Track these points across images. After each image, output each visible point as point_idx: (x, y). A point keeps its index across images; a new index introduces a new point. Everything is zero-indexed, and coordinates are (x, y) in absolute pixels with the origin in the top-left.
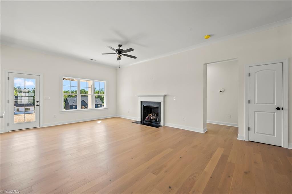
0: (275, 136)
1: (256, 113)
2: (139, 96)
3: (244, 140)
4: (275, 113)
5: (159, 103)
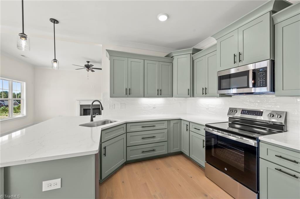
2: (78, 100)
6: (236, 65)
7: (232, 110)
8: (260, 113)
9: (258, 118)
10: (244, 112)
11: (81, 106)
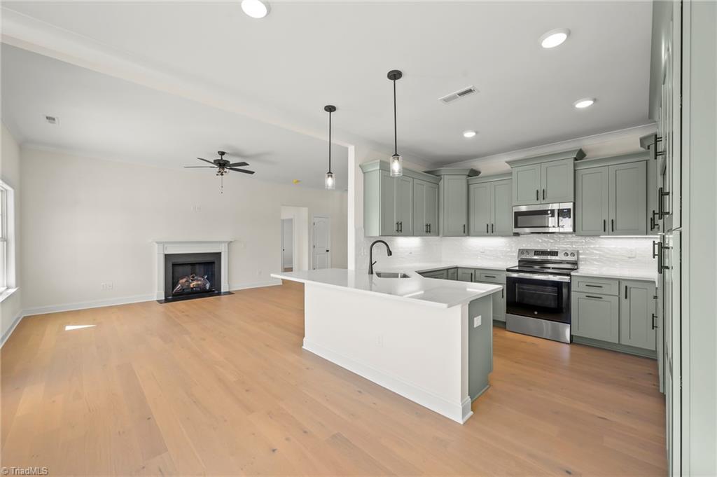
2: (159, 243)
4: (326, 254)
5: (216, 255)
6: (539, 202)
7: (521, 252)
8: (555, 253)
9: (554, 258)
10: (537, 253)
11: (167, 257)
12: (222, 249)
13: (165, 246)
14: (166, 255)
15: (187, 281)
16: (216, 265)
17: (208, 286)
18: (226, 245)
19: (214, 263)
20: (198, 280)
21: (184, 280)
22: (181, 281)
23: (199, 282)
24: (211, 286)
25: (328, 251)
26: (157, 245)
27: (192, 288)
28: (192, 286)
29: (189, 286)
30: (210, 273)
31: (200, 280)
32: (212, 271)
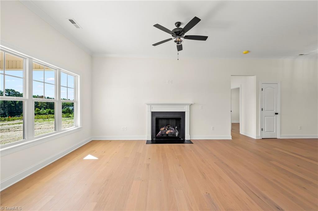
0: (275, 132)
1: (266, 118)
2: (148, 104)
3: (260, 138)
4: (275, 117)
5: (183, 113)
11: (153, 113)
12: (186, 109)
13: (152, 106)
14: (152, 112)
15: (165, 129)
16: (182, 120)
17: (177, 134)
18: (189, 106)
19: (180, 119)
20: (171, 130)
21: (163, 129)
22: (161, 129)
23: (172, 131)
24: (179, 134)
25: (276, 114)
26: (147, 106)
27: (167, 135)
28: (167, 133)
29: (165, 132)
30: (178, 125)
31: (172, 130)
32: (179, 124)
